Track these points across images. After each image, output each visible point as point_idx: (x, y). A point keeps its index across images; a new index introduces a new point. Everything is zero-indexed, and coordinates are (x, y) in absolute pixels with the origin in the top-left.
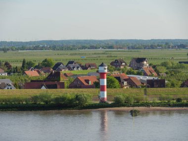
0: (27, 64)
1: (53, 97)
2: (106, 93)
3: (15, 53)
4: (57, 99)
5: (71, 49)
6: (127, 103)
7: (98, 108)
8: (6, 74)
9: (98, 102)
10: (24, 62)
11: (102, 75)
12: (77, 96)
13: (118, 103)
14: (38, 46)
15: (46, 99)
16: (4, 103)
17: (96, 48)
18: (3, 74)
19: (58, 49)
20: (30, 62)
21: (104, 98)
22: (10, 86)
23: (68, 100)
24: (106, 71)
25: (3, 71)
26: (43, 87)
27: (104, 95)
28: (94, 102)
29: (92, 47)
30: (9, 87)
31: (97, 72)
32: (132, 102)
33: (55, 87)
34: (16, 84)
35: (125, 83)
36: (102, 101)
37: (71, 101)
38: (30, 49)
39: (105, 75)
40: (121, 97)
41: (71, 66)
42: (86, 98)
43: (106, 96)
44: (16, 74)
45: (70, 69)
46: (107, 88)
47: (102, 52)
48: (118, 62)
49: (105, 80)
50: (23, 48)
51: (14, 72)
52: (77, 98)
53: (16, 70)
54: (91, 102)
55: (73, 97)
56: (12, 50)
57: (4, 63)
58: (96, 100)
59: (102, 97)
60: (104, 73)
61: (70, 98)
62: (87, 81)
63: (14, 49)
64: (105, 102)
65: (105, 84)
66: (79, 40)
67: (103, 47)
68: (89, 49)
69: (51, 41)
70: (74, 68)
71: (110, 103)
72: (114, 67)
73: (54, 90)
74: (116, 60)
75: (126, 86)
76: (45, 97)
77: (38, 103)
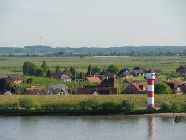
0: (93, 70)
1: (100, 102)
2: (153, 99)
3: (91, 59)
4: (104, 105)
5: (148, 55)
6: (173, 110)
7: (145, 114)
8: (71, 79)
9: (145, 108)
10: (89, 68)
11: (150, 81)
12: (124, 102)
13: (164, 109)
14: (116, 53)
15: (94, 105)
16: (52, 108)
17: (173, 54)
18: (68, 80)
19: (135, 55)
20: (97, 68)
21: (151, 104)
22: (62, 91)
23: (116, 105)
24: (154, 77)
25: (68, 77)
26: (95, 93)
27: (151, 101)
28: (142, 108)
29: (169, 54)
30: (62, 93)
31: (145, 78)
32: (179, 108)
33: (107, 93)
34: (70, 89)
35: (179, 89)
36: (150, 106)
37: (118, 107)
38: (107, 55)
39: (153, 81)
40: (168, 103)
41: (136, 72)
42: (133, 104)
43: (153, 103)
44: (79, 79)
45: (134, 75)
46: (154, 94)
47: (177, 58)
48: (182, 68)
49: (153, 86)
50: (100, 54)
51: (77, 78)
52: (124, 103)
53: (80, 76)
54: (138, 107)
55: (120, 102)
56: (90, 56)
57: (69, 69)
58: (144, 106)
59: (149, 103)
60: (152, 79)
61: (117, 104)
62: (141, 87)
63: (92, 55)
64: (152, 108)
65: (153, 90)
66: (159, 47)
67: (179, 54)
68: (166, 55)
69: (131, 47)
70: (138, 74)
71: (157, 109)
72: (179, 73)
73: (104, 95)
74: (180, 67)
75: (179, 92)
76: (93, 102)
77: (86, 108)
